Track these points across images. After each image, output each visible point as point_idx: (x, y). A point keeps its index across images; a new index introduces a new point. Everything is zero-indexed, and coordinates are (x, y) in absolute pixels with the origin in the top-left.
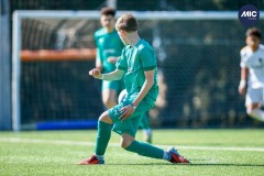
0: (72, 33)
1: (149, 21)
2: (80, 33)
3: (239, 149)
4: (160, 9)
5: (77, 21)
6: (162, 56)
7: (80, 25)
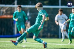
0: (4, 11)
1: (26, 8)
2: (7, 11)
3: (51, 44)
4: (30, 5)
5: (6, 7)
6: (30, 18)
7: (7, 9)
